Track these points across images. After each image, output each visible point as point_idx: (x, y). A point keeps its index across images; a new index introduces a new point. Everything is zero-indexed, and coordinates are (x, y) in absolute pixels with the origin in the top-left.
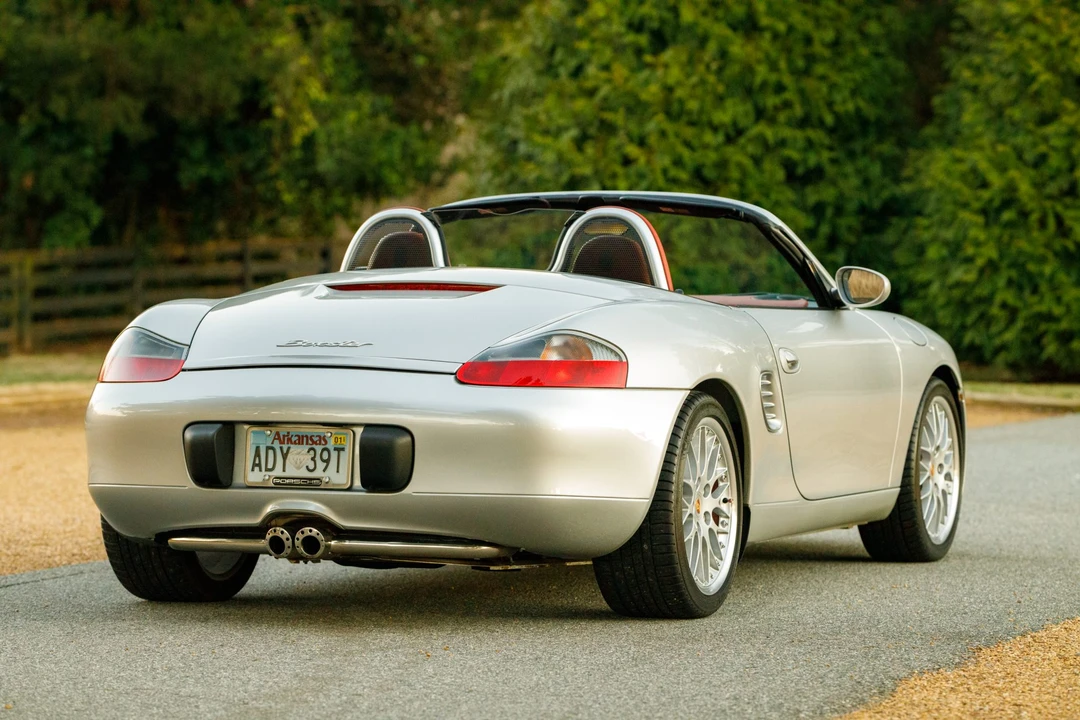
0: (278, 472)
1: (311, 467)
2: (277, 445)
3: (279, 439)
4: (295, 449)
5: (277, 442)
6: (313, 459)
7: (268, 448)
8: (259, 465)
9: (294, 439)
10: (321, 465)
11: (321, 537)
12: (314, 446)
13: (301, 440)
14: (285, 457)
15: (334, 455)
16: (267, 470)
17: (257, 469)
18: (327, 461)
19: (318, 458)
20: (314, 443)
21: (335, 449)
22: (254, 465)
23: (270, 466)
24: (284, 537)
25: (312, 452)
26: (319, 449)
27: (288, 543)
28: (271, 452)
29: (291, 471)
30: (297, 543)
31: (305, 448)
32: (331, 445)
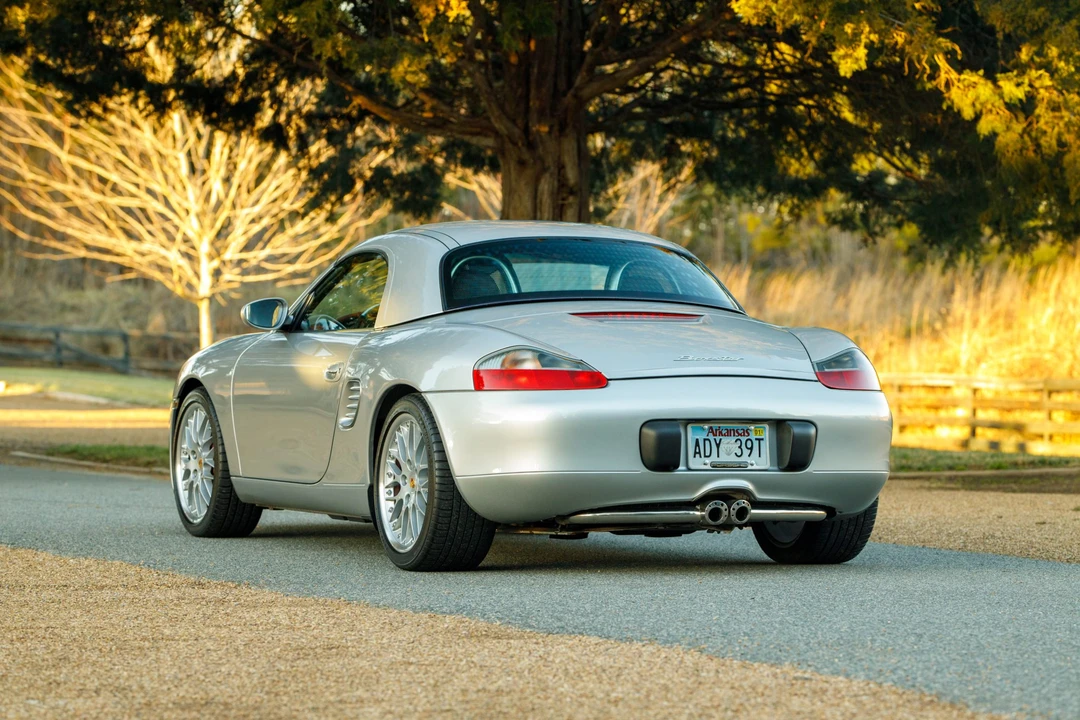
0: (714, 458)
1: (739, 454)
2: (711, 437)
3: (712, 432)
4: (725, 440)
5: (711, 435)
6: (740, 447)
7: (705, 440)
8: (699, 453)
9: (724, 432)
10: (746, 452)
11: (749, 507)
12: (740, 437)
13: (729, 433)
14: (718, 446)
15: (756, 443)
16: (705, 456)
17: (697, 455)
18: (751, 449)
19: (743, 447)
20: (740, 435)
21: (756, 439)
22: (696, 453)
23: (708, 454)
24: (723, 508)
25: (738, 442)
26: (744, 439)
28: (707, 442)
29: (724, 458)
30: (733, 512)
31: (733, 439)
32: (753, 436)
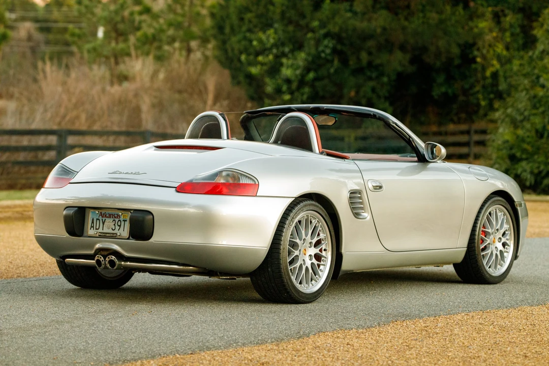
0: (100, 230)
1: (114, 229)
2: (101, 218)
3: (102, 215)
4: (108, 220)
5: (101, 216)
6: (114, 225)
7: (97, 219)
8: (93, 227)
9: (107, 215)
10: (117, 228)
11: (116, 260)
12: (115, 219)
13: (110, 217)
14: (103, 223)
15: (123, 223)
16: (96, 229)
17: (92, 228)
18: (120, 226)
19: (116, 225)
20: (115, 217)
21: (123, 220)
22: (91, 227)
23: (97, 228)
24: (101, 260)
25: (114, 221)
26: (117, 220)
27: (103, 263)
28: (98, 221)
29: (106, 230)
30: (107, 262)
31: (112, 220)
32: (122, 219)
